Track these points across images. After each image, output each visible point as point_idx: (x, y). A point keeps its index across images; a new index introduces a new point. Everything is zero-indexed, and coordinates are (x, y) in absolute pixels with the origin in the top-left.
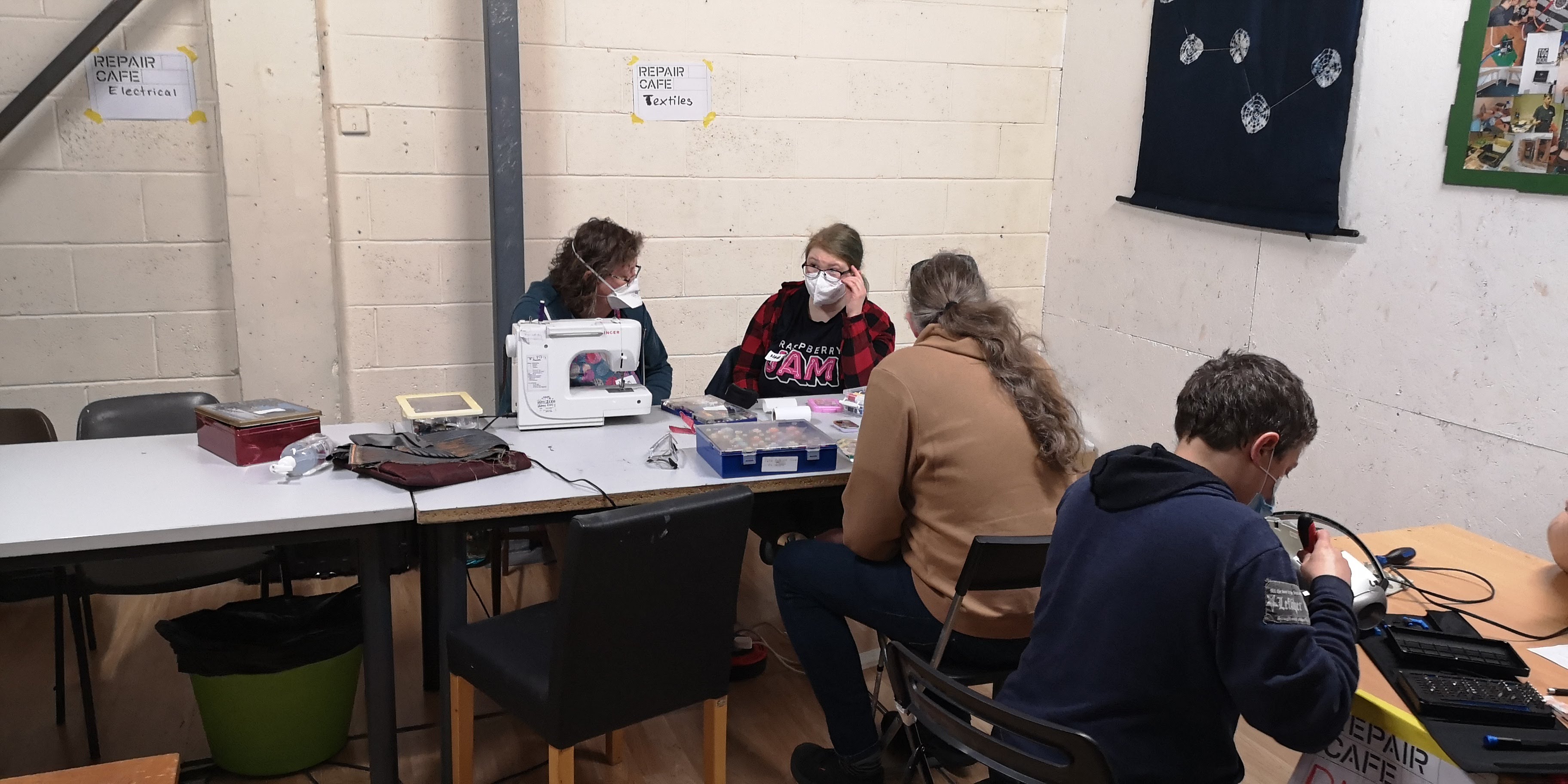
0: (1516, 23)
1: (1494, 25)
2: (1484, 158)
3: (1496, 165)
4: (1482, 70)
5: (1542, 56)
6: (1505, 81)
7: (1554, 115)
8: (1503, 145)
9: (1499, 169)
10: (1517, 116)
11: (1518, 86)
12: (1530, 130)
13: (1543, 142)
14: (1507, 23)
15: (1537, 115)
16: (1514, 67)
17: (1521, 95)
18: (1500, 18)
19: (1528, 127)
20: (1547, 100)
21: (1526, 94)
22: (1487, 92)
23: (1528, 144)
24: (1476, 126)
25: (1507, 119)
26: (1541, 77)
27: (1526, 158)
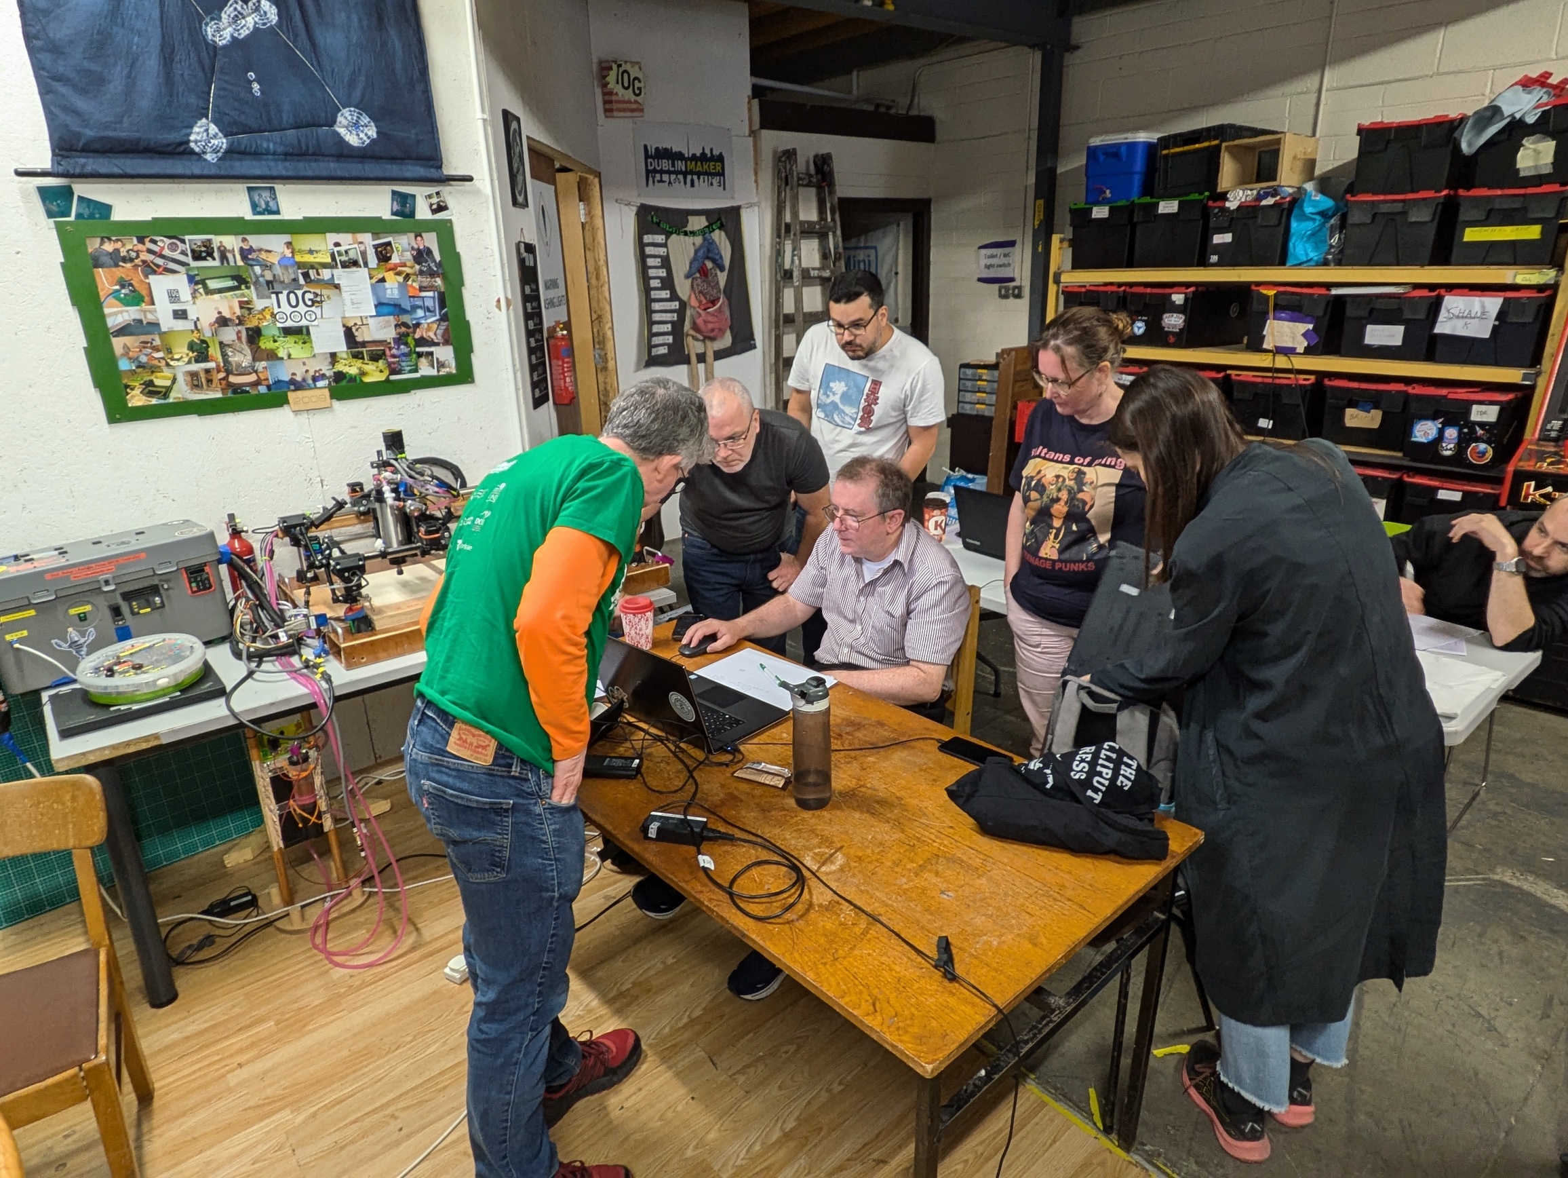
0: (129, 265)
1: (101, 266)
2: (152, 394)
3: (166, 396)
5: (173, 296)
6: (140, 321)
7: (208, 346)
8: (165, 378)
9: (171, 400)
10: (169, 351)
11: (157, 325)
12: (189, 362)
13: (207, 371)
14: (117, 265)
15: (191, 347)
16: (145, 306)
17: (165, 333)
18: (106, 260)
19: (186, 359)
20: (196, 334)
21: (170, 331)
22: (123, 331)
23: (194, 375)
24: (124, 365)
25: (160, 355)
26: (181, 315)
27: (197, 386)
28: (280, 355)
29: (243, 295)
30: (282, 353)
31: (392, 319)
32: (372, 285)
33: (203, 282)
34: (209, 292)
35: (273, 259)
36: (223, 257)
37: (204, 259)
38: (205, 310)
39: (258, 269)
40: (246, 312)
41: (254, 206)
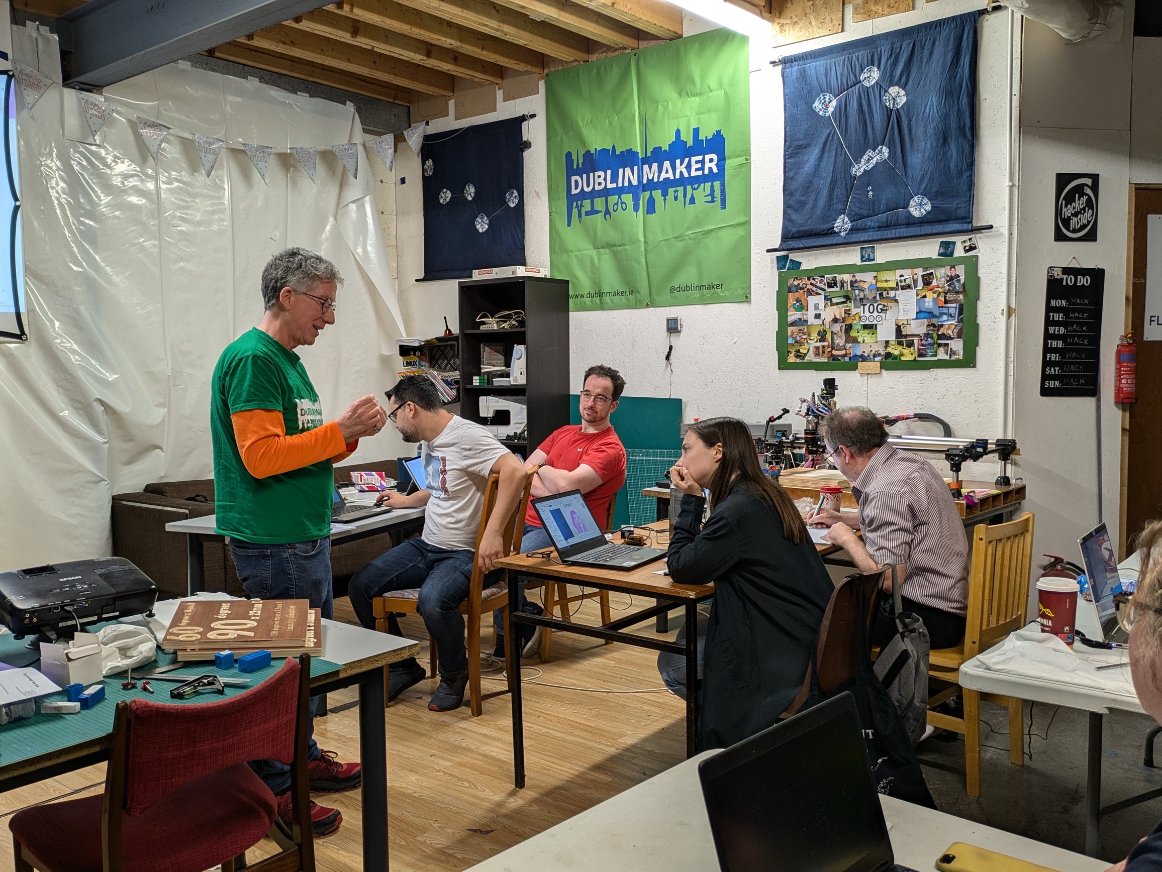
0: (802, 291)
1: (792, 292)
2: (797, 356)
3: (803, 358)
4: (789, 314)
5: (817, 307)
6: (800, 319)
7: (826, 334)
8: (805, 349)
9: (805, 361)
10: (809, 335)
11: (807, 321)
12: (816, 342)
13: (824, 347)
14: (797, 291)
15: (819, 334)
16: (804, 312)
17: (809, 325)
18: (794, 289)
19: (816, 340)
20: (822, 327)
21: (812, 325)
22: (793, 324)
23: (817, 348)
24: (790, 341)
25: (805, 336)
26: (818, 316)
27: (817, 355)
28: (859, 340)
29: (847, 306)
30: (860, 340)
31: (925, 322)
32: (917, 300)
33: (830, 300)
34: (832, 304)
35: (866, 286)
36: (842, 286)
37: (833, 287)
38: (829, 314)
39: (857, 292)
40: (847, 315)
41: (862, 257)
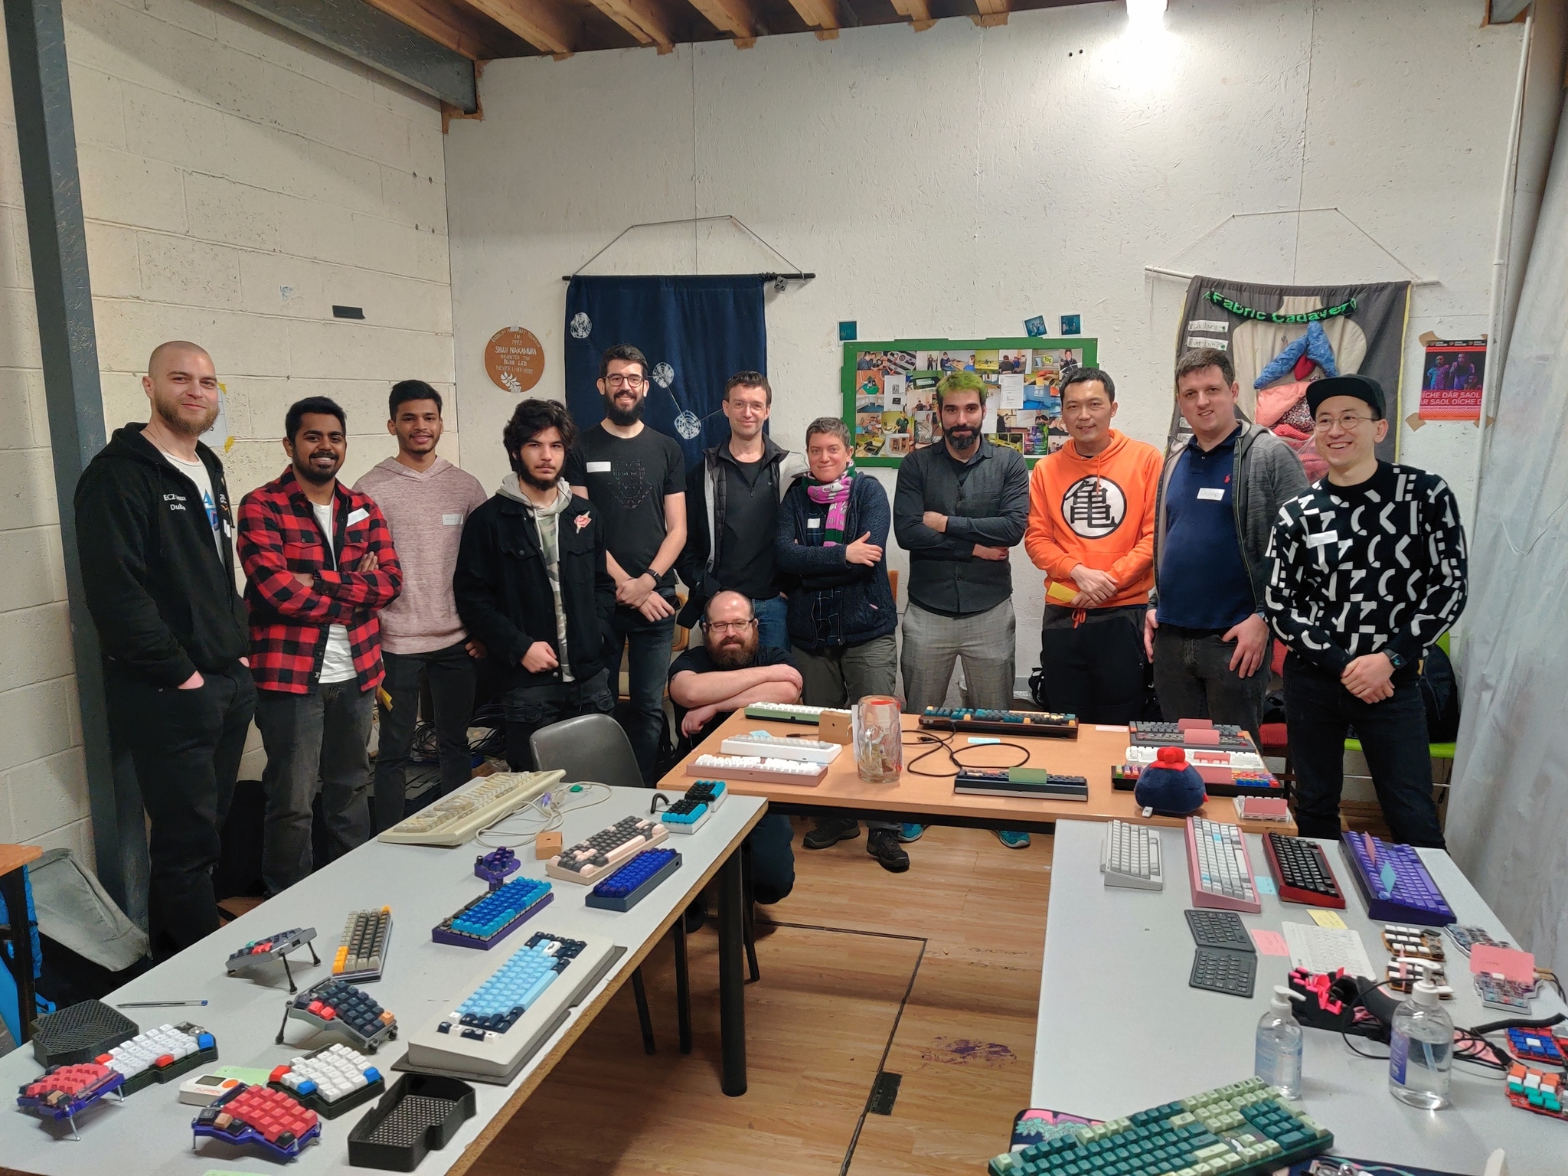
0: (876, 369)
1: (862, 369)
2: (869, 450)
3: (877, 453)
4: (858, 396)
5: (895, 389)
6: (874, 404)
7: (908, 423)
8: (879, 441)
9: (879, 456)
10: (885, 424)
11: (883, 406)
12: (895, 432)
13: (904, 439)
14: (870, 369)
15: (898, 423)
16: (878, 395)
17: (886, 412)
19: (893, 430)
20: (903, 415)
21: (889, 412)
22: (863, 410)
23: (895, 441)
24: (859, 431)
25: (880, 426)
26: (897, 401)
27: (895, 448)
31: (1034, 413)
32: (1025, 387)
33: (914, 381)
34: (916, 387)
35: (961, 367)
36: (930, 366)
38: (912, 398)
